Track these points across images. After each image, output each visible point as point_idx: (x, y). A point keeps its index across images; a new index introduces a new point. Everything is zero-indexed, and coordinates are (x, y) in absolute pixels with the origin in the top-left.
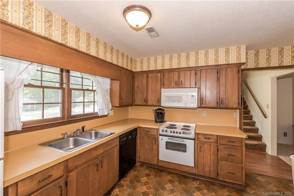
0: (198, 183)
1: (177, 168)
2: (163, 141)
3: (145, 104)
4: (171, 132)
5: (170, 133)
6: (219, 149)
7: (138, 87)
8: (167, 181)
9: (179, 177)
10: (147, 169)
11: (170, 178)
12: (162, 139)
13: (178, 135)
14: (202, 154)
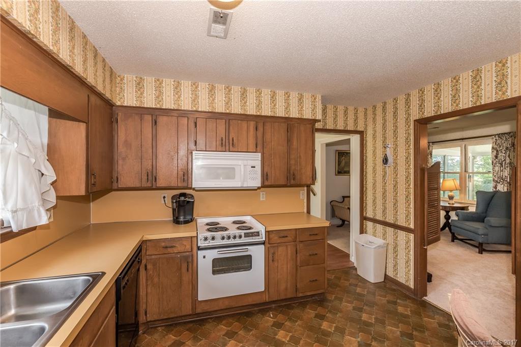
0: (272, 316)
1: (234, 304)
2: (205, 261)
3: (150, 185)
4: (223, 238)
5: (222, 241)
6: (298, 249)
7: (127, 144)
8: (224, 338)
9: (239, 318)
10: (169, 332)
11: (226, 328)
12: (204, 257)
13: (238, 241)
14: (276, 264)
